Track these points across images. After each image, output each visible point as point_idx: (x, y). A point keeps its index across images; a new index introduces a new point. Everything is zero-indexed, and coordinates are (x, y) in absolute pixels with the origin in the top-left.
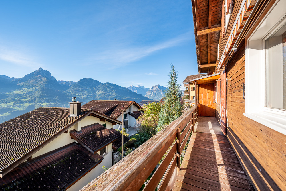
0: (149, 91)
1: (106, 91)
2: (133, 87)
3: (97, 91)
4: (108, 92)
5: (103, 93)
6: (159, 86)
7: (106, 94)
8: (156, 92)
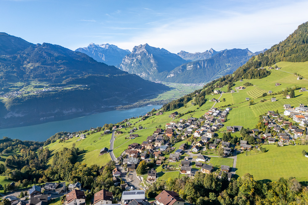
0: (128, 55)
1: (45, 61)
2: (96, 47)
3: (25, 62)
4: (48, 65)
5: (38, 67)
6: (147, 46)
7: (47, 68)
8: (142, 58)
